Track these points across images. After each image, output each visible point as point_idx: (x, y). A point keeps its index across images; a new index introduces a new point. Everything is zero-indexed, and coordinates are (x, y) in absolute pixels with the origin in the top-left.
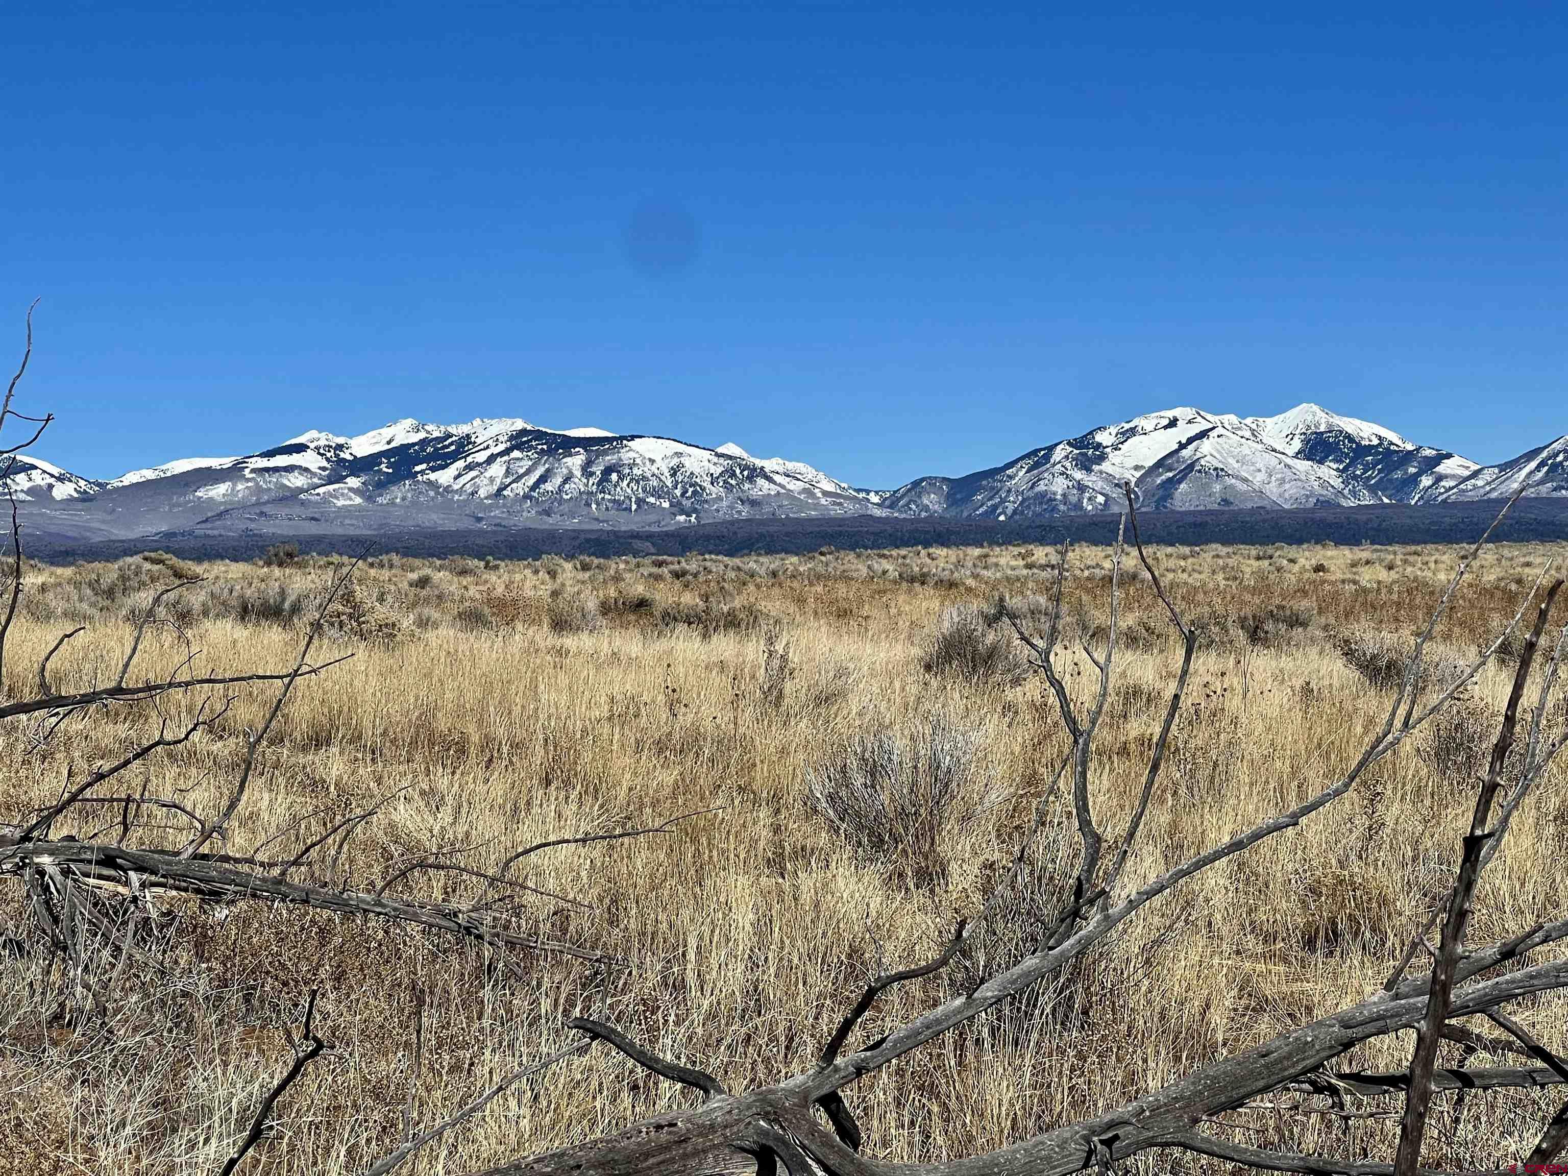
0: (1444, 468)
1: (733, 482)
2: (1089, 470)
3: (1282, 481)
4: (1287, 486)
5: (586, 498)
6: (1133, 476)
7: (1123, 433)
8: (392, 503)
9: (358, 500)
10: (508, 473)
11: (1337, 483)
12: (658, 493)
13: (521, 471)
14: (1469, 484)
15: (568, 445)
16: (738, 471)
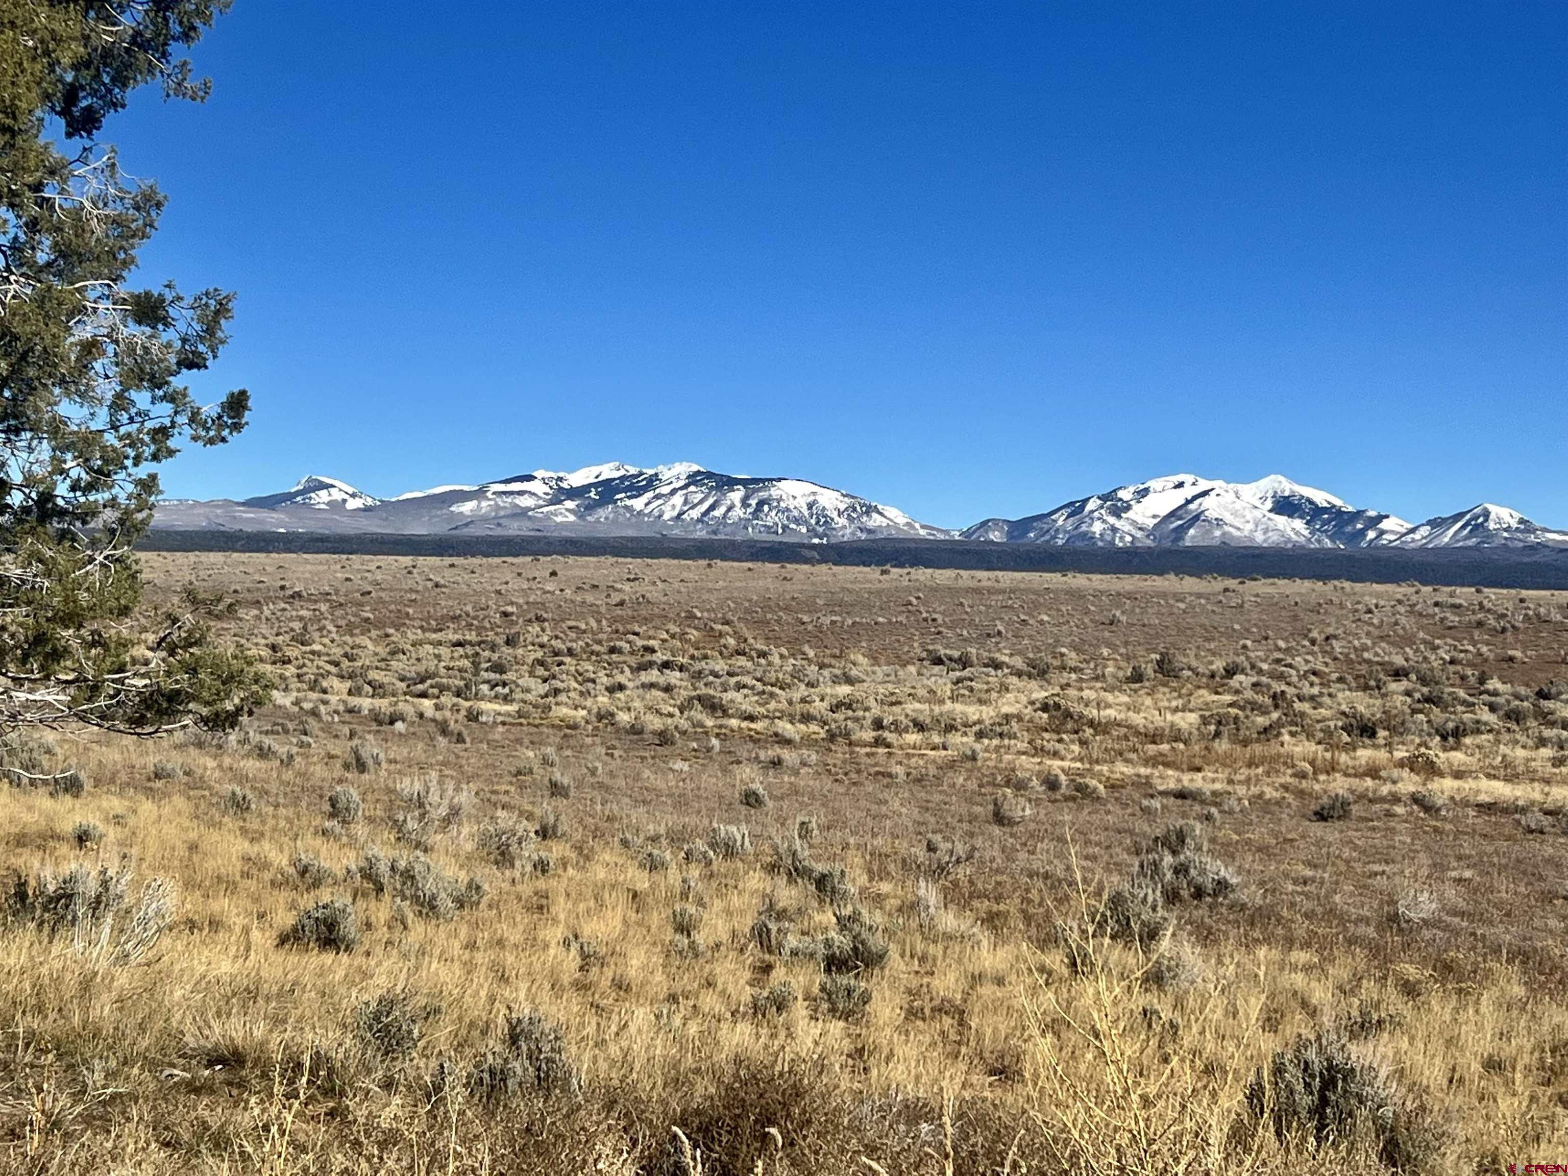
0: (1385, 525)
1: (854, 515)
2: (1119, 517)
3: (1266, 531)
4: (1270, 534)
5: (744, 524)
6: (1151, 523)
7: (1138, 492)
8: (598, 521)
9: (572, 518)
10: (686, 502)
11: (1306, 533)
12: (797, 521)
13: (696, 501)
14: (1409, 538)
15: (731, 483)
16: (858, 508)
